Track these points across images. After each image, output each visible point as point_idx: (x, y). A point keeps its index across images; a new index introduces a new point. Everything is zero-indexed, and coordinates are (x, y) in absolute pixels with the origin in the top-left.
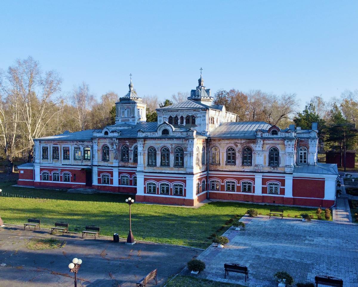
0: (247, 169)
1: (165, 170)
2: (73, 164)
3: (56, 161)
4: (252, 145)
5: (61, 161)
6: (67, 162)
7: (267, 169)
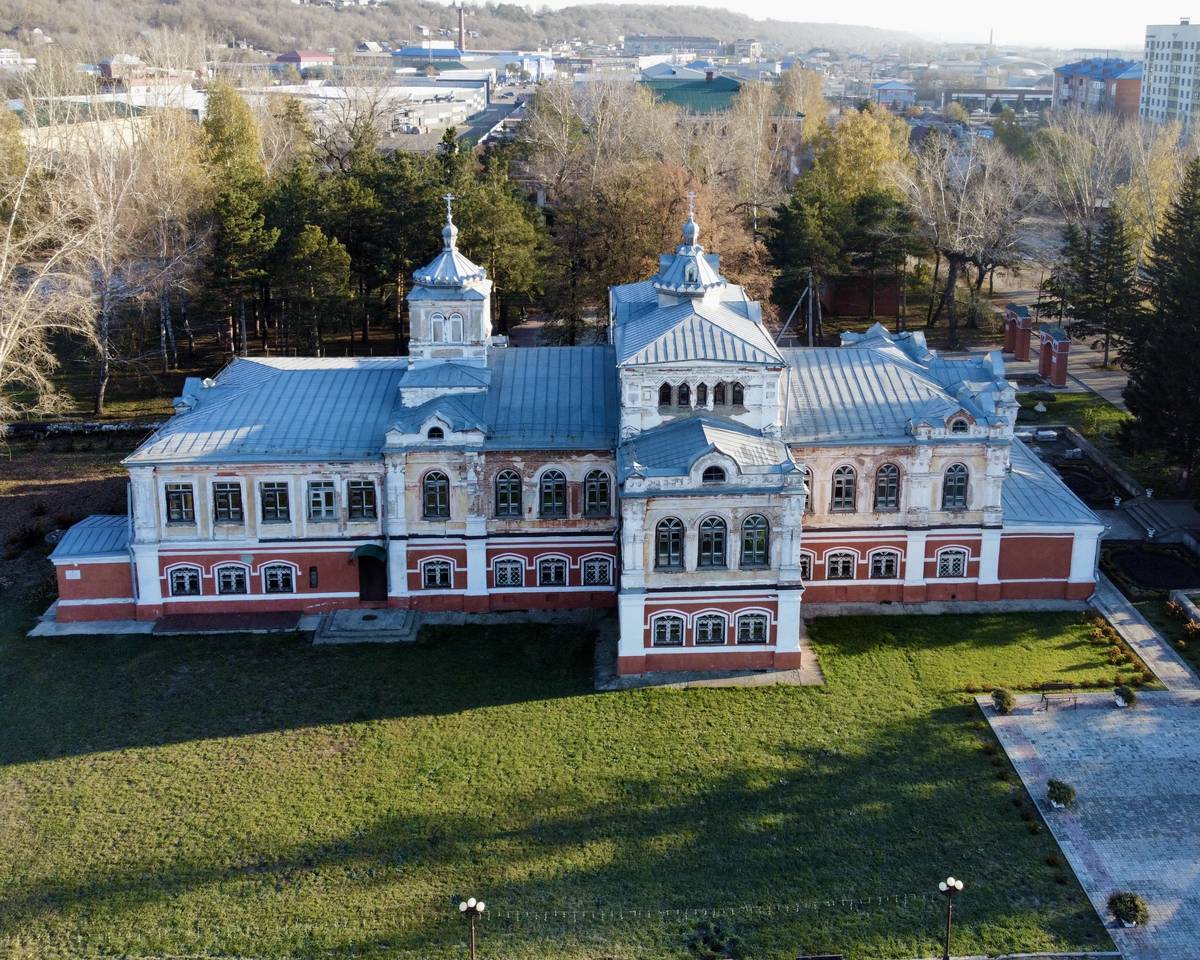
0: (886, 520)
1: (713, 579)
2: (305, 537)
3: (228, 529)
4: (903, 461)
5: (253, 527)
6: (277, 530)
7: (939, 518)
